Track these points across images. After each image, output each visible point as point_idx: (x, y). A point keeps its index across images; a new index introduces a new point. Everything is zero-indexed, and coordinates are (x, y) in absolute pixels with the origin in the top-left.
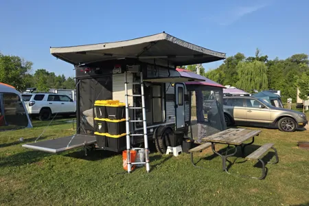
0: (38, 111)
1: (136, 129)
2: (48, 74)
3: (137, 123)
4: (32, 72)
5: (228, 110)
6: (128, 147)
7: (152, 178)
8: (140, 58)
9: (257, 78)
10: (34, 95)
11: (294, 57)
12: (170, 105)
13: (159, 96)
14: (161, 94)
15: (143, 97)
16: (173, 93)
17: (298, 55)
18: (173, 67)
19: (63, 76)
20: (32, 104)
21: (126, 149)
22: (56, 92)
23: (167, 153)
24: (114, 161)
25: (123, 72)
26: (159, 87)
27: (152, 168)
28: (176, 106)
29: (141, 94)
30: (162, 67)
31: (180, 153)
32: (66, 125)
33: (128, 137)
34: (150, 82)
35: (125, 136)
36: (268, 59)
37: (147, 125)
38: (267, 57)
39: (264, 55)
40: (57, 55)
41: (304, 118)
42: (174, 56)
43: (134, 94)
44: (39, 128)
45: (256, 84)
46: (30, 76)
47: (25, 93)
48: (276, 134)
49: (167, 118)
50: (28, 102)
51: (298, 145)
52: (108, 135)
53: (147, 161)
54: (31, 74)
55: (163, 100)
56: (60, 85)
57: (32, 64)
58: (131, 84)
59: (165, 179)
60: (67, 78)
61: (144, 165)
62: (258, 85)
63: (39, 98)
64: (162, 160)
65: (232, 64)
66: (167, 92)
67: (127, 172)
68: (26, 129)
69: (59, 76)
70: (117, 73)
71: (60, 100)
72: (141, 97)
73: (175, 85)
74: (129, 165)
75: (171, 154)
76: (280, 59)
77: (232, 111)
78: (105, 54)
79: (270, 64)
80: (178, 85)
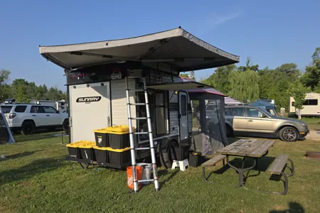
0: (20, 124)
1: (140, 142)
2: (27, 84)
3: (140, 135)
4: (9, 81)
5: (229, 120)
6: (133, 163)
7: (164, 197)
8: (143, 61)
9: (249, 87)
10: (14, 106)
11: (283, 66)
12: (173, 114)
13: (162, 104)
14: (164, 103)
15: (147, 106)
16: (177, 102)
17: (287, 65)
18: (176, 73)
19: (44, 86)
20: (13, 117)
21: (131, 165)
22: (38, 103)
23: (173, 167)
24: (115, 179)
25: (123, 78)
26: (161, 95)
27: (161, 185)
28: (179, 117)
29: (145, 102)
30: (165, 72)
31: (186, 167)
32: (53, 139)
33: (132, 152)
34: (153, 90)
35: (129, 151)
36: (259, 69)
37: (153, 137)
38: (257, 66)
39: (255, 65)
40: (47, 56)
41: (306, 127)
42: (182, 59)
43: (136, 102)
44: (22, 143)
45: (248, 94)
46: (8, 86)
47: (3, 105)
48: (279, 144)
49: (171, 130)
50: (8, 114)
51: (306, 155)
52: (109, 149)
53: (155, 178)
54: (8, 84)
55: (167, 109)
56: (42, 96)
57: (9, 73)
58: (134, 91)
59: (178, 198)
60: (49, 88)
61: (152, 183)
62: (250, 95)
63: (20, 109)
64: (169, 175)
65: (223, 73)
66: (170, 101)
67: (133, 190)
68: (7, 144)
69: (40, 87)
70: (117, 79)
71: (44, 112)
72: (145, 106)
73: (178, 93)
74: (135, 183)
75: (178, 168)
76: (269, 69)
77: (231, 121)
78: (104, 56)
79: (261, 73)
80: (181, 94)
